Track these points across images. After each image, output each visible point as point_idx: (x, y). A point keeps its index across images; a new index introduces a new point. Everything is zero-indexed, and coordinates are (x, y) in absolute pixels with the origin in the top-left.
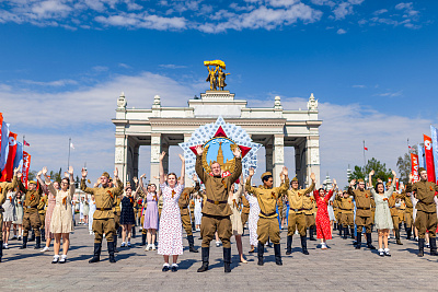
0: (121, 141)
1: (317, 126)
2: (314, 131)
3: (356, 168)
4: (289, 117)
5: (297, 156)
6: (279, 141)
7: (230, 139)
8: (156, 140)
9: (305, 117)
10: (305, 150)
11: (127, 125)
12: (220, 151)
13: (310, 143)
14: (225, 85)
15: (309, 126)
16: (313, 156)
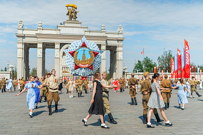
0: (21, 46)
1: (122, 40)
2: (120, 43)
3: (139, 61)
4: (109, 36)
5: (111, 55)
6: (103, 47)
7: (89, 48)
8: (40, 46)
9: (117, 36)
10: (115, 52)
11: (24, 37)
12: (84, 54)
13: (118, 49)
14: (76, 18)
15: (118, 40)
16: (120, 55)
